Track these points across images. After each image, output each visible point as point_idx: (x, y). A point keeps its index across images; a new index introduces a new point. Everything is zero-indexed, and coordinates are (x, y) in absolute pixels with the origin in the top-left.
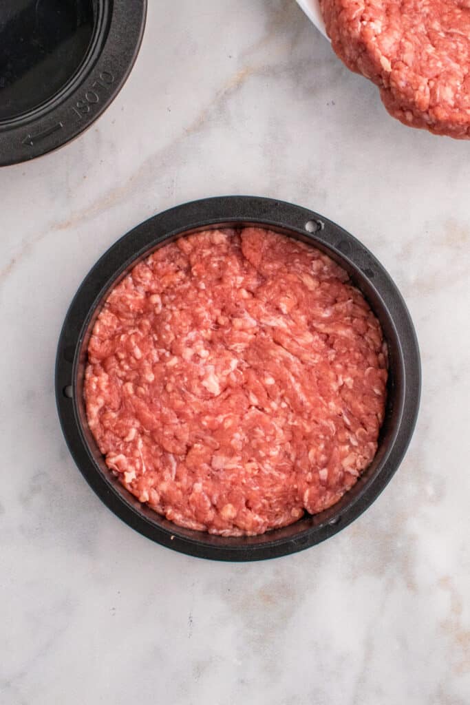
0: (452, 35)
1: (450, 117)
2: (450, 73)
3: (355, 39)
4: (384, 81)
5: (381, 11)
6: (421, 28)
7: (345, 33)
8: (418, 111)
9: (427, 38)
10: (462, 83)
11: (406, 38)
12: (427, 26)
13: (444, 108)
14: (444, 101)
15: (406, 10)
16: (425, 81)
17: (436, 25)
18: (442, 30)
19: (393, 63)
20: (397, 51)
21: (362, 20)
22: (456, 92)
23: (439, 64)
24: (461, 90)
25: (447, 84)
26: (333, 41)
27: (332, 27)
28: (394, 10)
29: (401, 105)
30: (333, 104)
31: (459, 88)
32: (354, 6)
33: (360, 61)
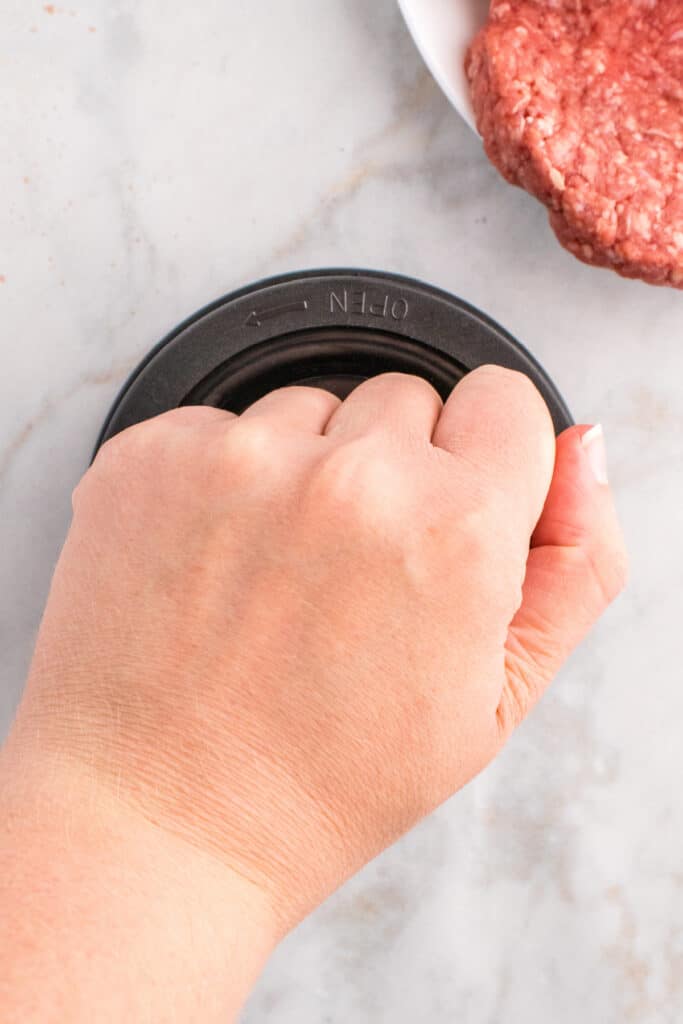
0: (652, 137)
1: (643, 257)
2: (647, 194)
3: (515, 141)
4: (555, 202)
5: (553, 101)
6: (610, 127)
7: (502, 133)
8: (600, 246)
9: (617, 143)
10: (662, 208)
11: (588, 143)
12: (617, 124)
13: (636, 243)
14: (636, 234)
15: (589, 101)
16: (612, 204)
17: (631, 123)
18: (639, 131)
19: (568, 178)
20: (574, 161)
21: (527, 114)
22: (654, 221)
23: (632, 181)
24: (662, 218)
25: (642, 209)
26: (486, 140)
27: (485, 121)
28: (573, 100)
29: (577, 235)
30: (484, 220)
31: (659, 216)
32: (516, 95)
33: (521, 172)
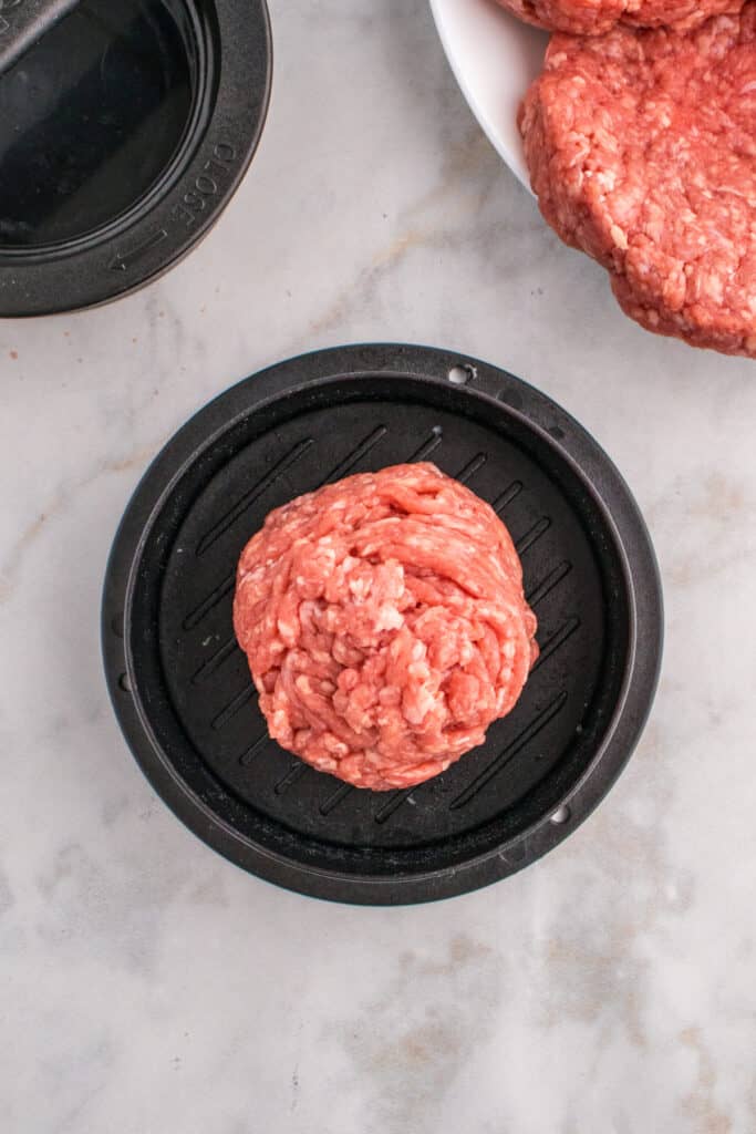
0: (723, 195)
1: (715, 322)
2: (718, 254)
3: (573, 197)
4: (617, 263)
5: (615, 156)
6: (677, 184)
7: (559, 188)
8: (667, 310)
9: (685, 200)
10: (736, 270)
11: (653, 199)
12: (685, 180)
13: (707, 307)
14: (708, 297)
15: (653, 156)
16: (680, 265)
17: (699, 180)
18: (709, 189)
19: (630, 237)
20: (638, 219)
21: (585, 168)
22: (727, 284)
23: (702, 240)
24: (734, 279)
25: (713, 271)
26: (541, 198)
27: (540, 178)
28: (635, 155)
29: (643, 300)
30: (541, 292)
31: (731, 278)
32: (573, 147)
33: (580, 232)
